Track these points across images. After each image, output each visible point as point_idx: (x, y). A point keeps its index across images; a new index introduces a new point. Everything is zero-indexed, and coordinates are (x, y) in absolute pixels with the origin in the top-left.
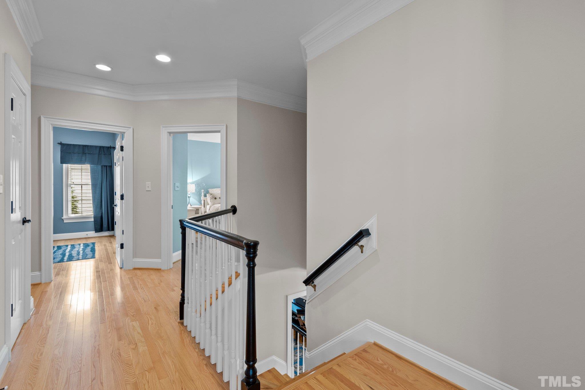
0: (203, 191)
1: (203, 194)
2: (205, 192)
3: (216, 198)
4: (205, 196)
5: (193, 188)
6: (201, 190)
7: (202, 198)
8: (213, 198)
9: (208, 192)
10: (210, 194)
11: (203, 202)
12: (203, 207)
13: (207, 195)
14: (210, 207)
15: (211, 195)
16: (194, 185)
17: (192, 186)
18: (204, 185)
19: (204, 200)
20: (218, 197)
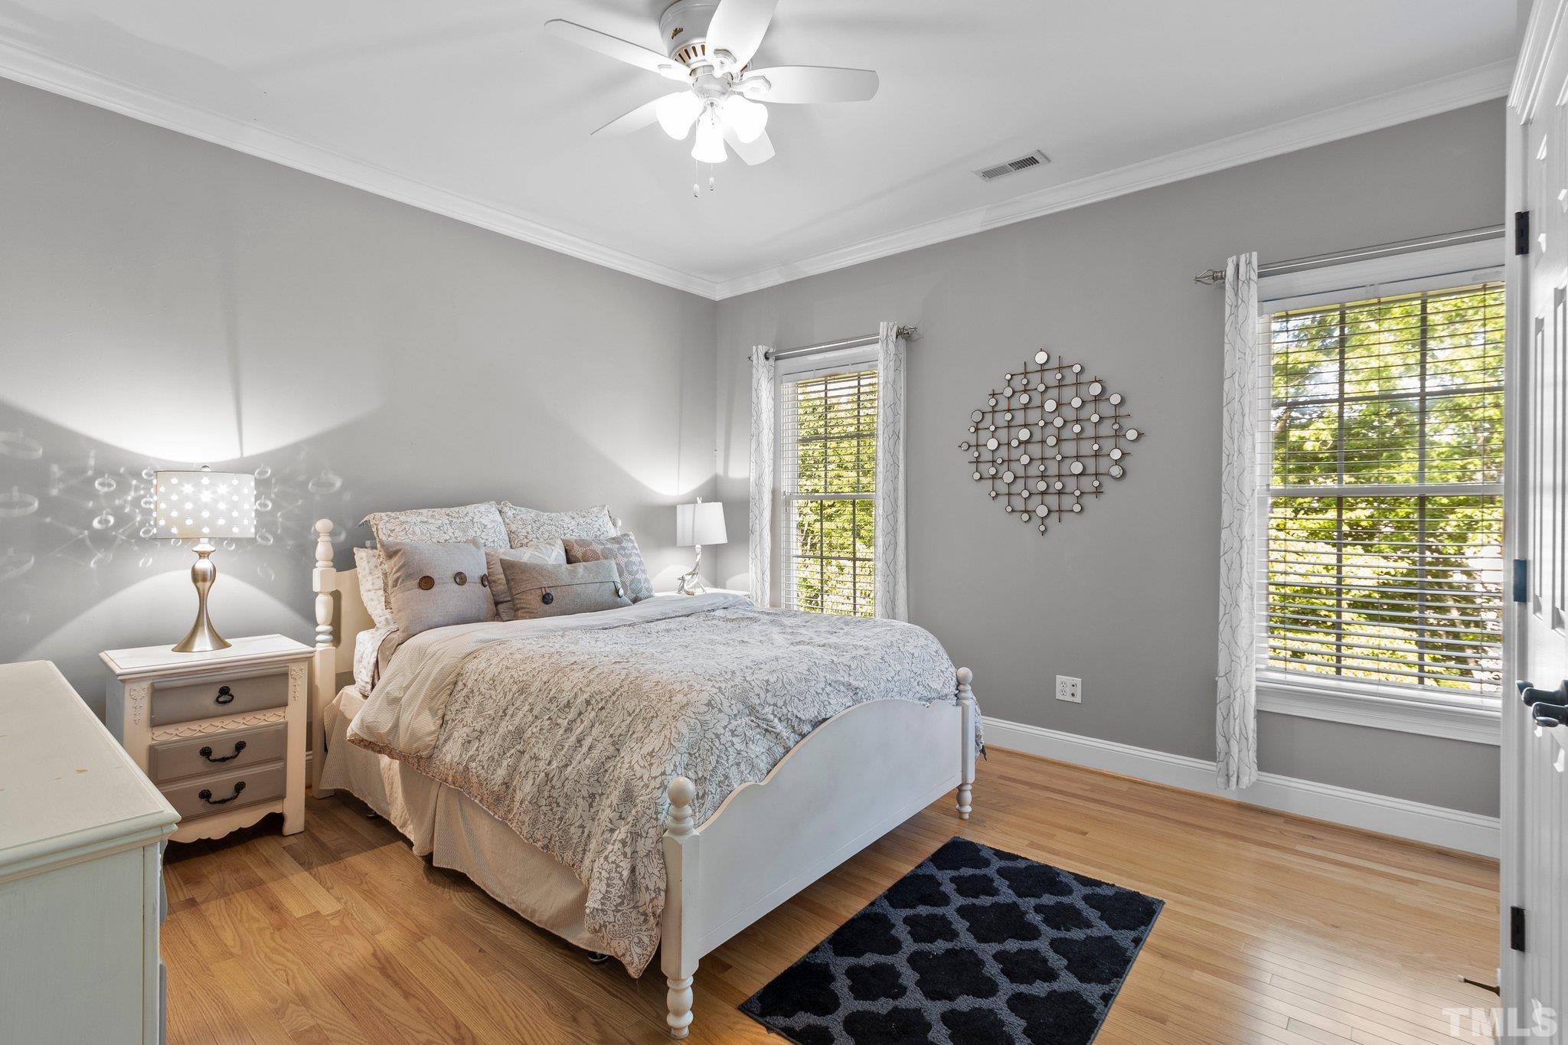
0: (322, 525)
1: (323, 550)
2: (343, 536)
3: (427, 583)
4: (344, 561)
5: (234, 506)
6: (313, 524)
7: (322, 577)
8: (409, 576)
9: (364, 536)
10: (380, 552)
11: (322, 609)
12: (323, 647)
13: (360, 555)
14: (386, 651)
15: (391, 554)
16: (248, 485)
17: (223, 489)
18: (338, 484)
19: (336, 596)
20: (442, 573)
